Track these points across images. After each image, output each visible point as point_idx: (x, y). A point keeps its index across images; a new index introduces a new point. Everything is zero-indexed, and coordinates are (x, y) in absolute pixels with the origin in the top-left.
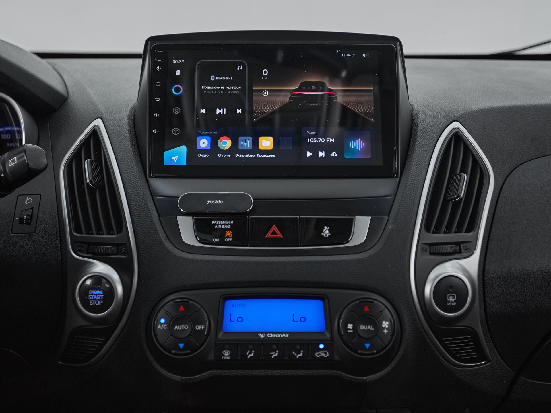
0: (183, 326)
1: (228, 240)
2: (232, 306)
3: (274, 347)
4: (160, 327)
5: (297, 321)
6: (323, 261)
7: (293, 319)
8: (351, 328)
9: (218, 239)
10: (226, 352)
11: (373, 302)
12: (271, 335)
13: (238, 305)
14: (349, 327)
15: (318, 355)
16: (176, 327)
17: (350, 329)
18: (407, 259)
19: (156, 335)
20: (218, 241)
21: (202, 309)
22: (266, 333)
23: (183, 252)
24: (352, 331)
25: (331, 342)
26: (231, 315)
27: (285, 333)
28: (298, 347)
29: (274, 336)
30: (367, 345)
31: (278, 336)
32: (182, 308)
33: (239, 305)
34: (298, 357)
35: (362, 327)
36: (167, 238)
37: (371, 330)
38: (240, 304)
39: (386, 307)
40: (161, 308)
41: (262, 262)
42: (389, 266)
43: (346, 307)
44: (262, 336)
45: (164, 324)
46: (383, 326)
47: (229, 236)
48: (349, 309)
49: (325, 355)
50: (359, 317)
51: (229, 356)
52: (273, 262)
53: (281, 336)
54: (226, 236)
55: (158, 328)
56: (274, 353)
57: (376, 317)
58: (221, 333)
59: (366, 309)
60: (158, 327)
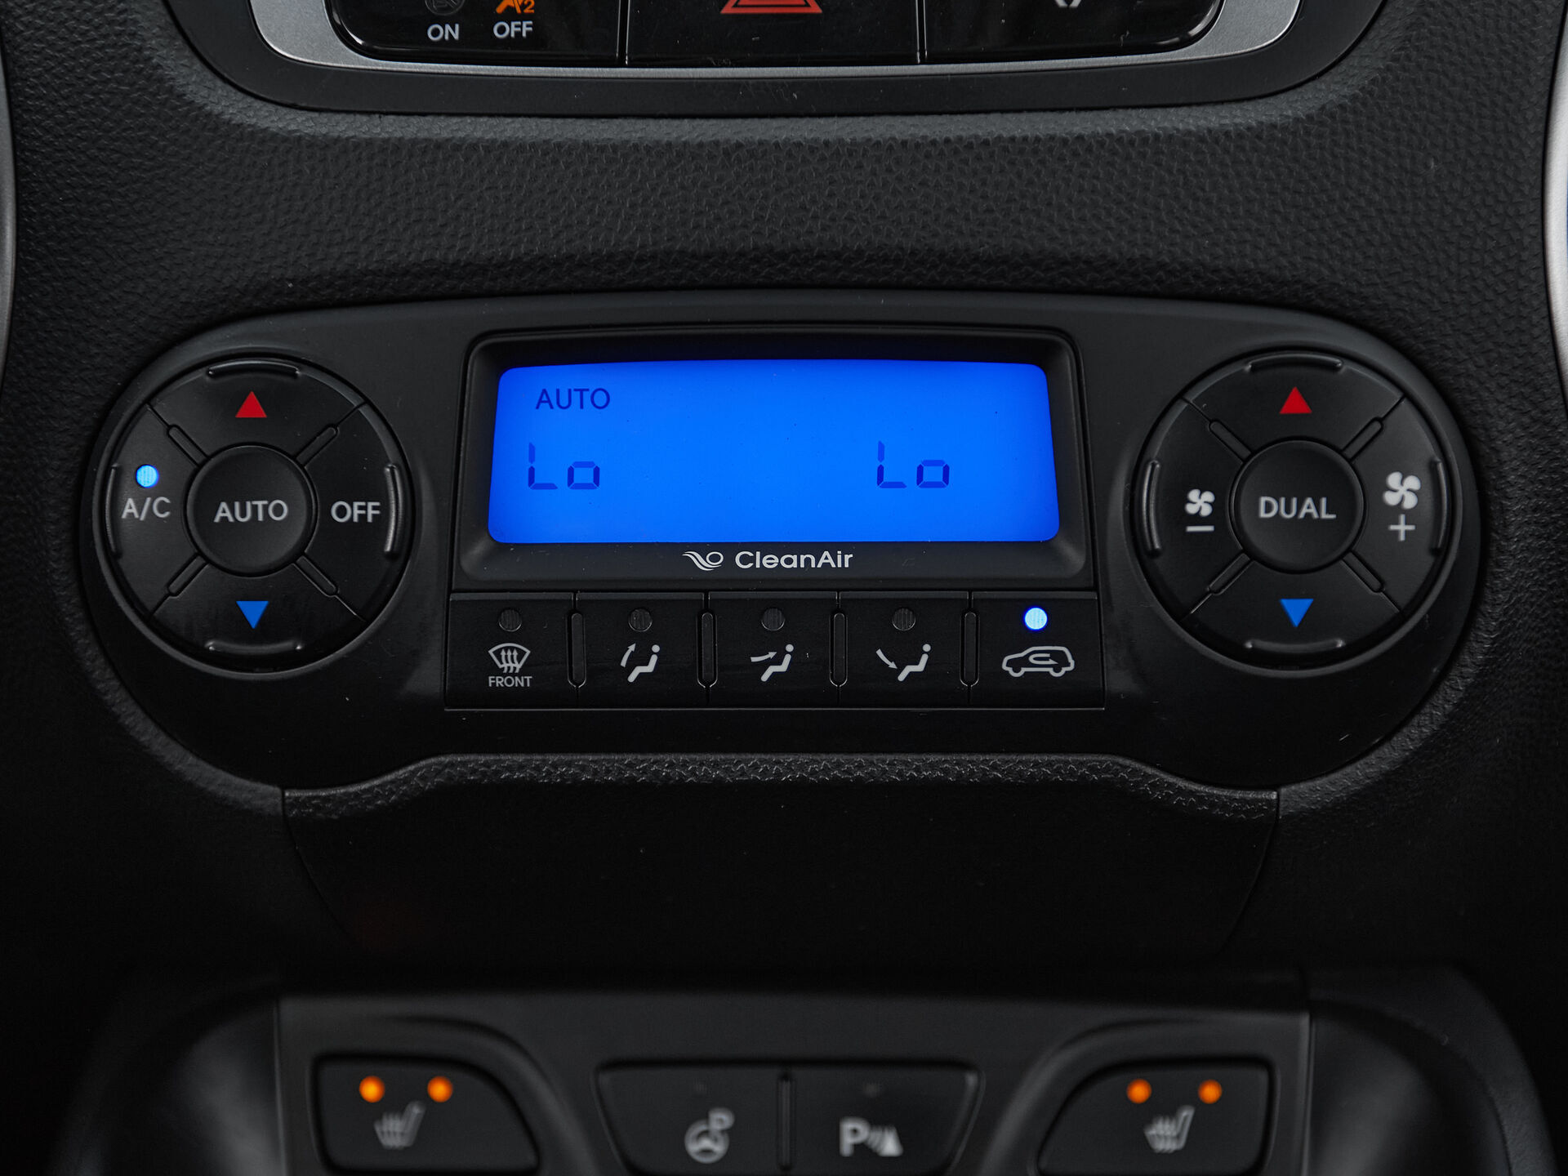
0: (260, 504)
1: (512, 29)
2: (540, 401)
3: (773, 622)
4: (134, 510)
5: (901, 485)
6: (1052, 138)
7: (881, 470)
8: (1206, 511)
9: (457, 26)
10: (506, 649)
11: (1333, 368)
12: (753, 559)
13: (570, 391)
14: (1191, 509)
15: (1016, 665)
16: (223, 512)
17: (1197, 519)
18: (1531, 128)
19: (113, 557)
20: (456, 36)
21: (365, 411)
22: (730, 549)
23: (258, 104)
24: (1210, 528)
25: (1093, 595)
26: (532, 449)
27: (833, 548)
28: (903, 623)
29: (770, 562)
30: (1296, 609)
31: (797, 561)
32: (253, 408)
33: (576, 396)
34: (902, 677)
35: (1270, 507)
36: (173, 31)
37: (1320, 520)
38: (581, 391)
39: (1407, 395)
40: (140, 407)
41: (701, 145)
42: (1427, 167)
43: (1181, 396)
44: (703, 563)
45: (154, 492)
46: (1391, 499)
47: (519, 10)
48: (1190, 408)
49: (1057, 669)
50: (1254, 453)
51: (523, 672)
52: (761, 143)
53: (808, 561)
54: (500, 9)
55: (124, 516)
56: (771, 655)
57: (1350, 453)
58: (479, 549)
59: (1294, 404)
60: (127, 511)
